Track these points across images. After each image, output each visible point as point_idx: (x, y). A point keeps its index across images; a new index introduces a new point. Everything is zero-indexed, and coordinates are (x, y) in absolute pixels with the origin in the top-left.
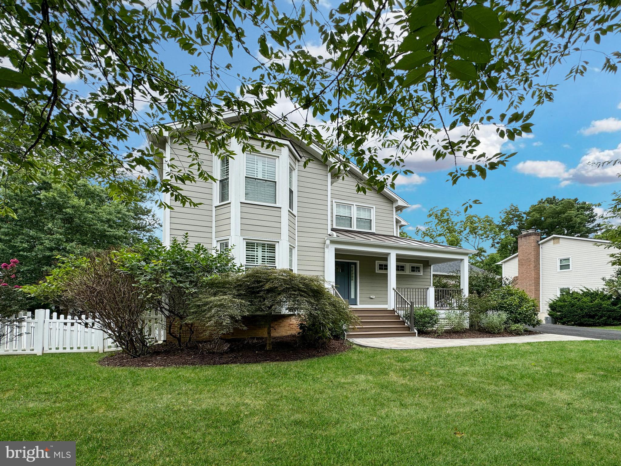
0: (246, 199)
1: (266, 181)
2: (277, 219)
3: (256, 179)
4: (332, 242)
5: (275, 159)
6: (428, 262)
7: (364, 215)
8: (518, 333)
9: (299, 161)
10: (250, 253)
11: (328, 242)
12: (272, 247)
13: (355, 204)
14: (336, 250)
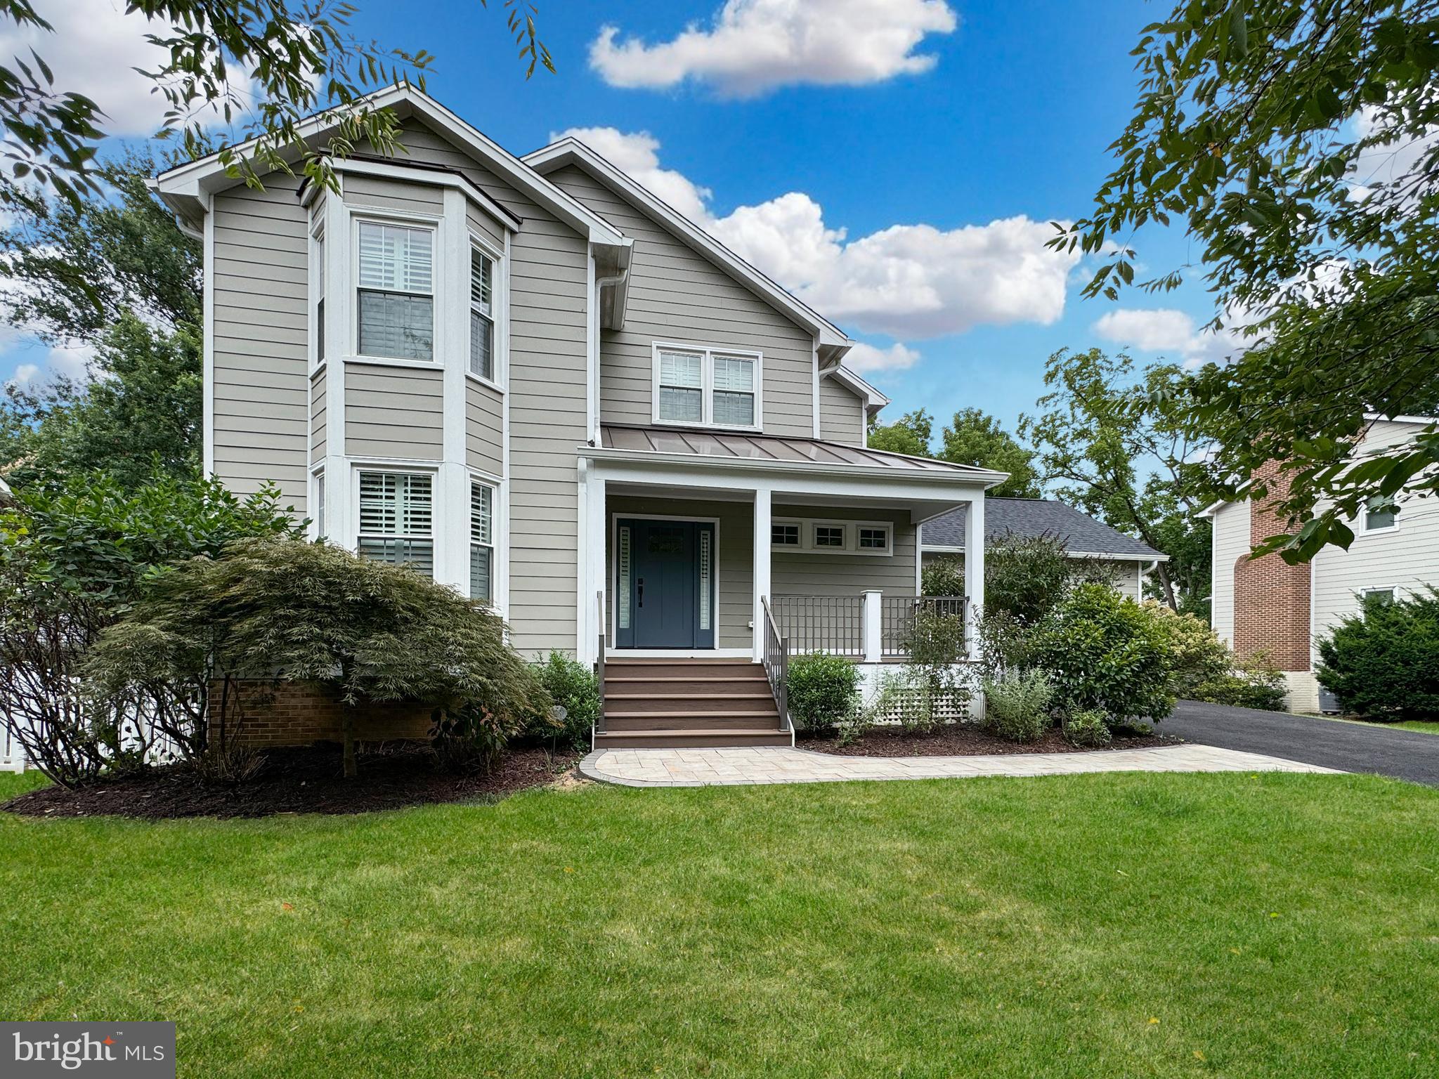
0: (360, 352)
1: (410, 295)
2: (431, 404)
3: (385, 293)
4: (600, 464)
5: (430, 231)
6: (908, 514)
7: (735, 381)
8: (1089, 743)
9: (513, 233)
10: (371, 504)
11: (582, 464)
12: (421, 485)
13: (708, 349)
14: (609, 486)
